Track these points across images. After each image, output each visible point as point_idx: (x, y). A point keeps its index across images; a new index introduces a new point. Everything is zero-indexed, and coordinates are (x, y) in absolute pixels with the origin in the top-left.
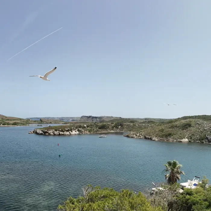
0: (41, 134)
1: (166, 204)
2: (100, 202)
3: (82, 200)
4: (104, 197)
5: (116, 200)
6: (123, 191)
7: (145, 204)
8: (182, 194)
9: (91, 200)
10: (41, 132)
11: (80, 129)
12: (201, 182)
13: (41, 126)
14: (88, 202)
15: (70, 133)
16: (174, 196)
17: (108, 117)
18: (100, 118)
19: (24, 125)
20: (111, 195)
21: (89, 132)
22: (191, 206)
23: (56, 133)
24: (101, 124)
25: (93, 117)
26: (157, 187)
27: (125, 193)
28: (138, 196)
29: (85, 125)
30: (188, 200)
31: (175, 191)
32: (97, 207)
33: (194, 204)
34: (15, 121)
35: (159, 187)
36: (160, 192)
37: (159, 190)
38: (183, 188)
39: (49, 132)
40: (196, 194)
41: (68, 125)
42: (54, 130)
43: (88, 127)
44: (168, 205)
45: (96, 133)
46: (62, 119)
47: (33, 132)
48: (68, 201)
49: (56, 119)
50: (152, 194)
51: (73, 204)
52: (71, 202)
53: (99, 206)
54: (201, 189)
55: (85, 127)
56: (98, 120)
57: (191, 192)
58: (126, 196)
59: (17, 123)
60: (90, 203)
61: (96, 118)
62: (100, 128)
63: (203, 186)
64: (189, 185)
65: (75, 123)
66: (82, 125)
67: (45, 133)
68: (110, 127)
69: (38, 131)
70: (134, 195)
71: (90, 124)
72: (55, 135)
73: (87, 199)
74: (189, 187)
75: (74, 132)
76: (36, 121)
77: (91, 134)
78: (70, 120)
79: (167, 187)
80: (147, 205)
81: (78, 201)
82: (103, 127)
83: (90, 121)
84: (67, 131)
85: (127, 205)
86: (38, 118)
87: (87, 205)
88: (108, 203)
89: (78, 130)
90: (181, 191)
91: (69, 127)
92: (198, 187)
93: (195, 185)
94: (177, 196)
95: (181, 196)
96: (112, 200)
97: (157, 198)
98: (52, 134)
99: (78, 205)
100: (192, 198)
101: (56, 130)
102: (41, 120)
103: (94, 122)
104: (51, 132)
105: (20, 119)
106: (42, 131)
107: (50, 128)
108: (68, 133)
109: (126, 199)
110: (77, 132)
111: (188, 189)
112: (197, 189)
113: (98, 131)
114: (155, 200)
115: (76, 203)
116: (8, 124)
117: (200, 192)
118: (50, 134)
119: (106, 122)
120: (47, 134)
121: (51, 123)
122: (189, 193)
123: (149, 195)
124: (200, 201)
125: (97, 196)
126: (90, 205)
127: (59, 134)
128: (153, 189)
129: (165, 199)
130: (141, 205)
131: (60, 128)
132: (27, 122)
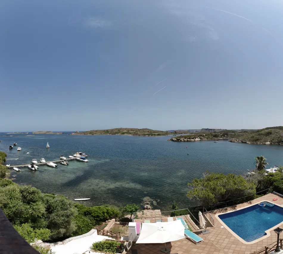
0: (176, 141)
1: (257, 182)
2: (214, 181)
3: (203, 180)
4: (216, 178)
5: (225, 180)
6: (229, 175)
7: (243, 181)
8: (267, 176)
9: (209, 180)
10: (175, 140)
11: (201, 137)
12: (279, 169)
13: (176, 135)
14: (207, 181)
15: (194, 140)
16: (262, 177)
17: (218, 130)
18: (214, 130)
19: (164, 135)
20: (221, 177)
21: (207, 139)
22: (273, 182)
23: (186, 140)
24: (215, 134)
25: (209, 130)
26: (251, 172)
27: (230, 176)
28: (239, 178)
29: (204, 135)
30: (271, 179)
31: (262, 174)
32: (213, 183)
33: (275, 181)
34: (159, 133)
35: (252, 172)
36: (253, 175)
37: (252, 173)
38: (267, 172)
39: (181, 139)
40: (276, 175)
41: (193, 134)
42: (184, 138)
43: (206, 136)
44: (258, 182)
45: (212, 140)
46: (189, 131)
47: (171, 140)
48: (194, 181)
49: (185, 131)
50: (247, 176)
51: (197, 182)
52: (196, 181)
53: (214, 183)
54: (279, 173)
55: (204, 136)
56: (212, 131)
57: (273, 174)
58: (231, 178)
59: (161, 134)
60: (208, 182)
61: (211, 130)
62: (214, 137)
63: (280, 171)
64: (272, 170)
65: (198, 133)
66: (202, 134)
67: (178, 140)
68: (220, 136)
69: (174, 139)
70: (236, 177)
71: (207, 134)
72: (184, 141)
73: (206, 179)
74: (271, 172)
75: (197, 139)
76: (172, 133)
77: (208, 140)
78: (194, 132)
79: (257, 172)
80: (245, 182)
81: (201, 181)
82: (216, 136)
83: (207, 132)
84: (193, 138)
85: (232, 183)
86: (173, 131)
87: (206, 183)
88: (220, 182)
89: (200, 138)
90: (266, 174)
91: (193, 136)
92: (277, 172)
93: (275, 170)
94: (263, 177)
95: (266, 177)
96: (222, 180)
97: (251, 178)
98: (183, 140)
99: (200, 183)
100: (273, 178)
101: (185, 138)
102: (175, 132)
103: (210, 132)
104: (182, 139)
105: (162, 132)
106: (177, 139)
107: (182, 137)
108: (193, 140)
109: (231, 179)
110: (199, 139)
111: (270, 173)
112: (276, 173)
113: (212, 138)
114: (249, 179)
115: (199, 182)
116: (155, 135)
117: (278, 174)
118: (181, 141)
119: (217, 133)
120: (179, 141)
121: (182, 133)
122: (271, 175)
123: (246, 176)
124: (278, 180)
125: (213, 178)
126: (208, 183)
127: (188, 141)
128: (248, 173)
129: (256, 179)
130: (241, 182)
131: (188, 137)
132: (166, 133)
